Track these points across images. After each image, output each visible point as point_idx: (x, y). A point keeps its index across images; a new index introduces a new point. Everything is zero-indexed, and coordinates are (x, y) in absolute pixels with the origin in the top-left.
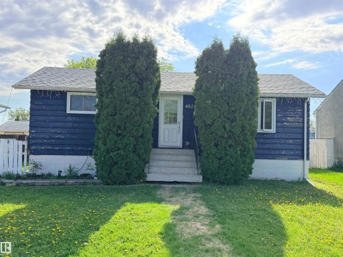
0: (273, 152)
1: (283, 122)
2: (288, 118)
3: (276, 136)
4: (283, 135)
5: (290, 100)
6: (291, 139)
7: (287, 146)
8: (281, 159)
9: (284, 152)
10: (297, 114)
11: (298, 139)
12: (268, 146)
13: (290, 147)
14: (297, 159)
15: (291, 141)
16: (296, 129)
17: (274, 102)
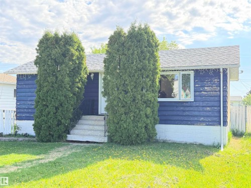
0: (192, 119)
1: (201, 91)
2: (206, 88)
3: (194, 104)
4: (201, 103)
5: (202, 72)
6: (209, 106)
7: (205, 113)
8: (200, 125)
9: (202, 119)
10: (214, 84)
11: (215, 106)
12: (187, 113)
13: (208, 114)
14: (214, 125)
15: (208, 109)
16: (213, 98)
17: (192, 74)
